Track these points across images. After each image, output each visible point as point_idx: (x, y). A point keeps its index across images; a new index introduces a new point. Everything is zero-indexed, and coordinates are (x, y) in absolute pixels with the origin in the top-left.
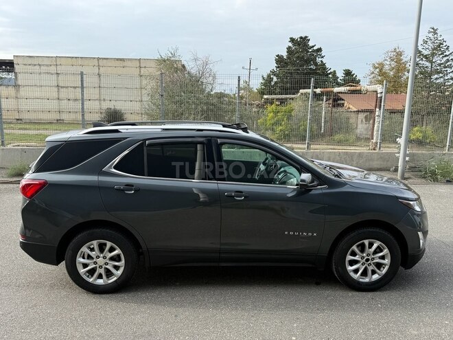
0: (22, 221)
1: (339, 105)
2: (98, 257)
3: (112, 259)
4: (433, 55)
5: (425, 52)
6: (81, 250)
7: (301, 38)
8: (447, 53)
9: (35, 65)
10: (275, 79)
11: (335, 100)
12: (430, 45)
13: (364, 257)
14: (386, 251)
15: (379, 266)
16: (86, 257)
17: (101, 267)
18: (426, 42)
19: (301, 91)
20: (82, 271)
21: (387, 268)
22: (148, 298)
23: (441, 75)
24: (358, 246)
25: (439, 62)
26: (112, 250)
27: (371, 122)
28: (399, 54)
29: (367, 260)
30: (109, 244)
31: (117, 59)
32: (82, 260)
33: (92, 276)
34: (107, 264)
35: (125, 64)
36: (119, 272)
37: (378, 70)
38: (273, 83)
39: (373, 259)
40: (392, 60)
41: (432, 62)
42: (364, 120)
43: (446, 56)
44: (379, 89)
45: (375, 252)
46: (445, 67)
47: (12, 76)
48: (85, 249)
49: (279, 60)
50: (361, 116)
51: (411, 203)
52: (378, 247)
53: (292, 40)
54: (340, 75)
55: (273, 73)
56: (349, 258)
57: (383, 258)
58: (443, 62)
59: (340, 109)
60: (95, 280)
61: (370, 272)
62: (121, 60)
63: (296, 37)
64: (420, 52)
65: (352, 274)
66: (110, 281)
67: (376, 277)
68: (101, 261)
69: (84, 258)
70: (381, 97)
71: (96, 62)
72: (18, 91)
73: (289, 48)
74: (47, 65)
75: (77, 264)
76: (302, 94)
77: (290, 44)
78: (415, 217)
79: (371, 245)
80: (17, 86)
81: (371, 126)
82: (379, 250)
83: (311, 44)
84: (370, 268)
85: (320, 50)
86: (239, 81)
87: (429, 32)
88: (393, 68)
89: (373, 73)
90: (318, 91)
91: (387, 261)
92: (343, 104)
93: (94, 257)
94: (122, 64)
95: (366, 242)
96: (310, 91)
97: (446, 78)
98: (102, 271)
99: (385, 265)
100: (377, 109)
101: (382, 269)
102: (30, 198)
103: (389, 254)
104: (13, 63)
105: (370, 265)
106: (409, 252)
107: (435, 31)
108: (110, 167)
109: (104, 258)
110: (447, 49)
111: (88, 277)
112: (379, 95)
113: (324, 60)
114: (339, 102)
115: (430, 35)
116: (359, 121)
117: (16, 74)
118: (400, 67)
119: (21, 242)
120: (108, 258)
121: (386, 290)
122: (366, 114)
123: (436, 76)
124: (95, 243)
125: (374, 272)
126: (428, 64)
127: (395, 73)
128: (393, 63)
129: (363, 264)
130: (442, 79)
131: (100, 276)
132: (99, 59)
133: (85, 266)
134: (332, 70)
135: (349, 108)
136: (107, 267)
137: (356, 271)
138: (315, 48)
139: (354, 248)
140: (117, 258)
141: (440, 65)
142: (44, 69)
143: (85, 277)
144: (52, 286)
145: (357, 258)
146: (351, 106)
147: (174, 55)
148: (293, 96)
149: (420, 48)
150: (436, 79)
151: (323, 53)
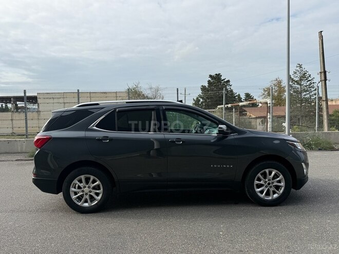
0: (34, 165)
1: (243, 114)
2: (85, 187)
3: (94, 188)
4: (301, 80)
5: (296, 79)
6: (74, 182)
7: (216, 75)
8: (310, 79)
9: (50, 98)
10: (201, 100)
11: (241, 112)
12: (298, 75)
13: (266, 182)
14: (281, 177)
15: (278, 188)
16: (77, 187)
17: (86, 194)
18: (295, 73)
19: (219, 106)
20: (74, 197)
21: (283, 189)
22: (119, 215)
23: (307, 93)
24: (262, 174)
25: (305, 84)
26: (94, 181)
27: (266, 124)
28: (280, 82)
29: (269, 184)
30: (92, 178)
31: (102, 93)
32: (73, 189)
33: (80, 201)
34: (90, 192)
35: (107, 95)
36: (99, 198)
37: (267, 92)
38: (200, 103)
39: (273, 183)
40: (276, 86)
41: (301, 85)
42: (261, 123)
43: (309, 80)
44: (269, 101)
45: (274, 178)
46: (310, 88)
47: (35, 106)
48: (76, 181)
49: (203, 88)
50: (259, 121)
51: (295, 143)
52: (275, 174)
53: (211, 76)
54: (243, 97)
55: (200, 96)
56: (256, 182)
57: (279, 182)
58: (308, 84)
59: (245, 117)
60: (83, 203)
61: (271, 193)
62: (104, 93)
63: (213, 74)
64: (293, 79)
65: (259, 194)
66: (93, 204)
67: (276, 196)
68: (86, 190)
69: (75, 188)
70: (270, 106)
71: (89, 95)
72: (39, 115)
73: (209, 81)
74: (58, 98)
75: (71, 193)
76: (219, 108)
77: (210, 79)
78: (299, 153)
79: (270, 173)
80: (38, 112)
81: (266, 127)
82: (276, 176)
83: (222, 78)
84: (271, 190)
85: (228, 81)
86: (178, 91)
87: (297, 67)
88: (277, 91)
89: (264, 94)
90: (229, 105)
91: (282, 184)
92: (246, 114)
93: (82, 187)
94: (105, 95)
95: (267, 171)
96: (223, 106)
97: (311, 94)
98: (87, 197)
99: (281, 187)
100: (269, 114)
101: (280, 190)
102: (40, 148)
103: (284, 179)
104: (37, 98)
105: (271, 187)
106: (297, 177)
107: (300, 66)
108: (93, 126)
109: (89, 187)
110: (310, 76)
111: (78, 201)
112: (269, 105)
113: (232, 88)
114: (243, 113)
115: (298, 68)
116: (258, 124)
117: (38, 104)
118: (281, 90)
119: (33, 179)
120: (91, 187)
121: (284, 205)
122: (261, 120)
123: (304, 93)
124: (83, 177)
125: (274, 193)
126: (298, 86)
127: (278, 94)
128: (276, 87)
129: (266, 187)
130: (308, 96)
131: (86, 201)
132: (90, 93)
133: (76, 193)
134: (237, 94)
135: (250, 116)
136: (91, 194)
137: (262, 192)
138: (225, 80)
139: (259, 175)
140: (98, 187)
141: (306, 86)
142: (56, 101)
143: (76, 201)
144: (53, 211)
145: (262, 182)
146: (251, 115)
147: (137, 87)
148: (214, 110)
149: (292, 77)
150: (305, 95)
151: (231, 83)
